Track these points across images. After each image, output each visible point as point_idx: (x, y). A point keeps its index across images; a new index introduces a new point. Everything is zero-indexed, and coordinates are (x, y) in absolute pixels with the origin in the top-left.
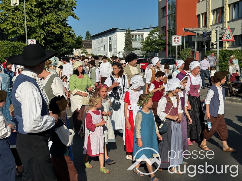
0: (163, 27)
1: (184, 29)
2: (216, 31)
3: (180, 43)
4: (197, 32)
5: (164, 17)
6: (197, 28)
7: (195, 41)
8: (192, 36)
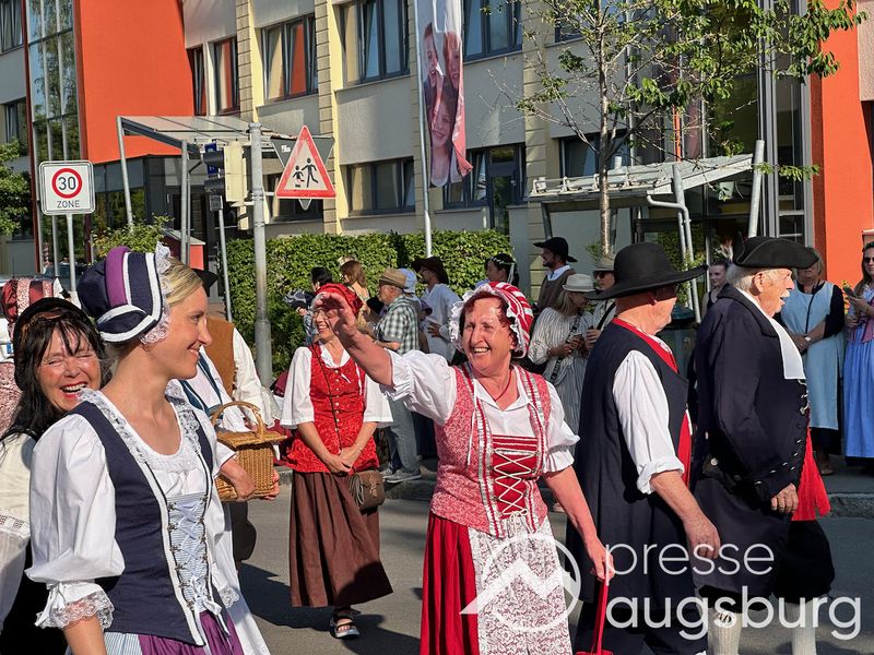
0: (10, 105)
1: (123, 123)
2: (247, 152)
3: (85, 203)
4: (187, 138)
5: (14, 47)
6: (190, 121)
7: (180, 188)
8: (167, 161)
